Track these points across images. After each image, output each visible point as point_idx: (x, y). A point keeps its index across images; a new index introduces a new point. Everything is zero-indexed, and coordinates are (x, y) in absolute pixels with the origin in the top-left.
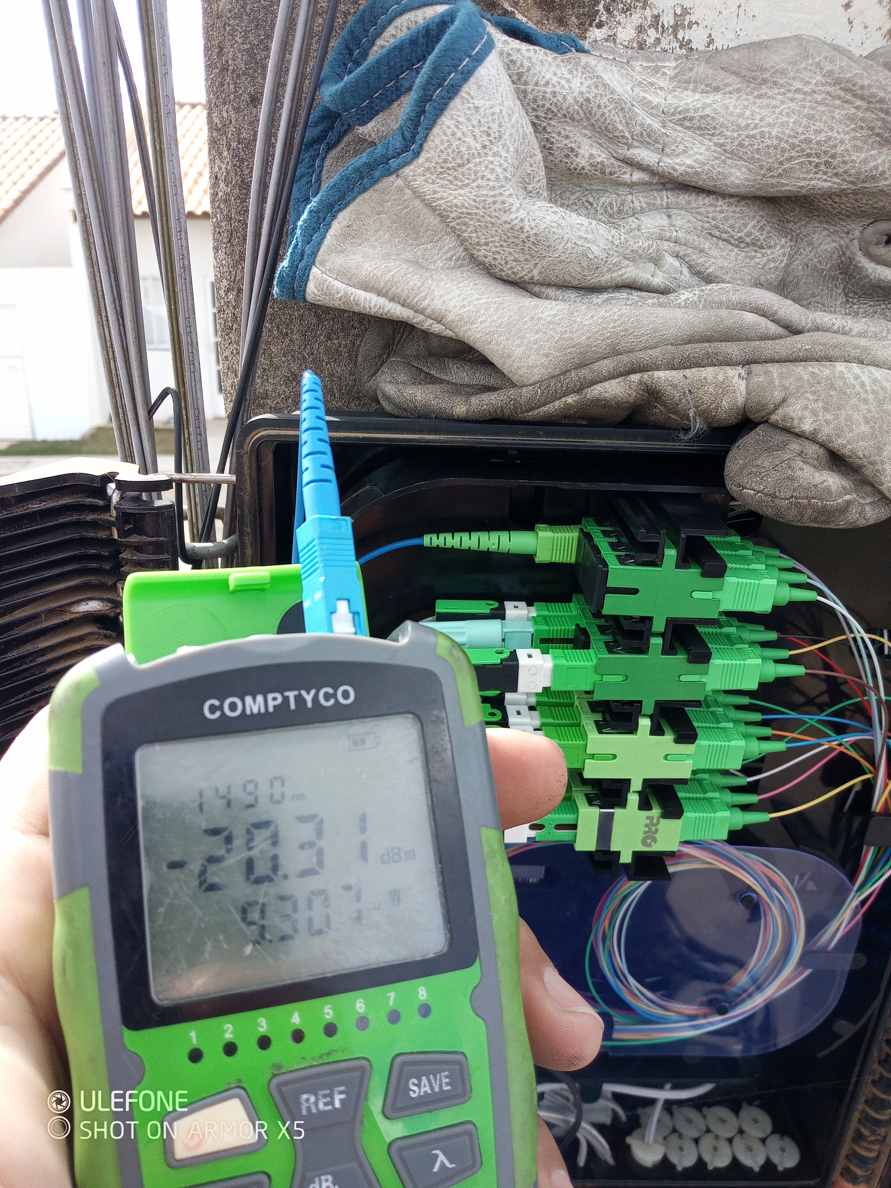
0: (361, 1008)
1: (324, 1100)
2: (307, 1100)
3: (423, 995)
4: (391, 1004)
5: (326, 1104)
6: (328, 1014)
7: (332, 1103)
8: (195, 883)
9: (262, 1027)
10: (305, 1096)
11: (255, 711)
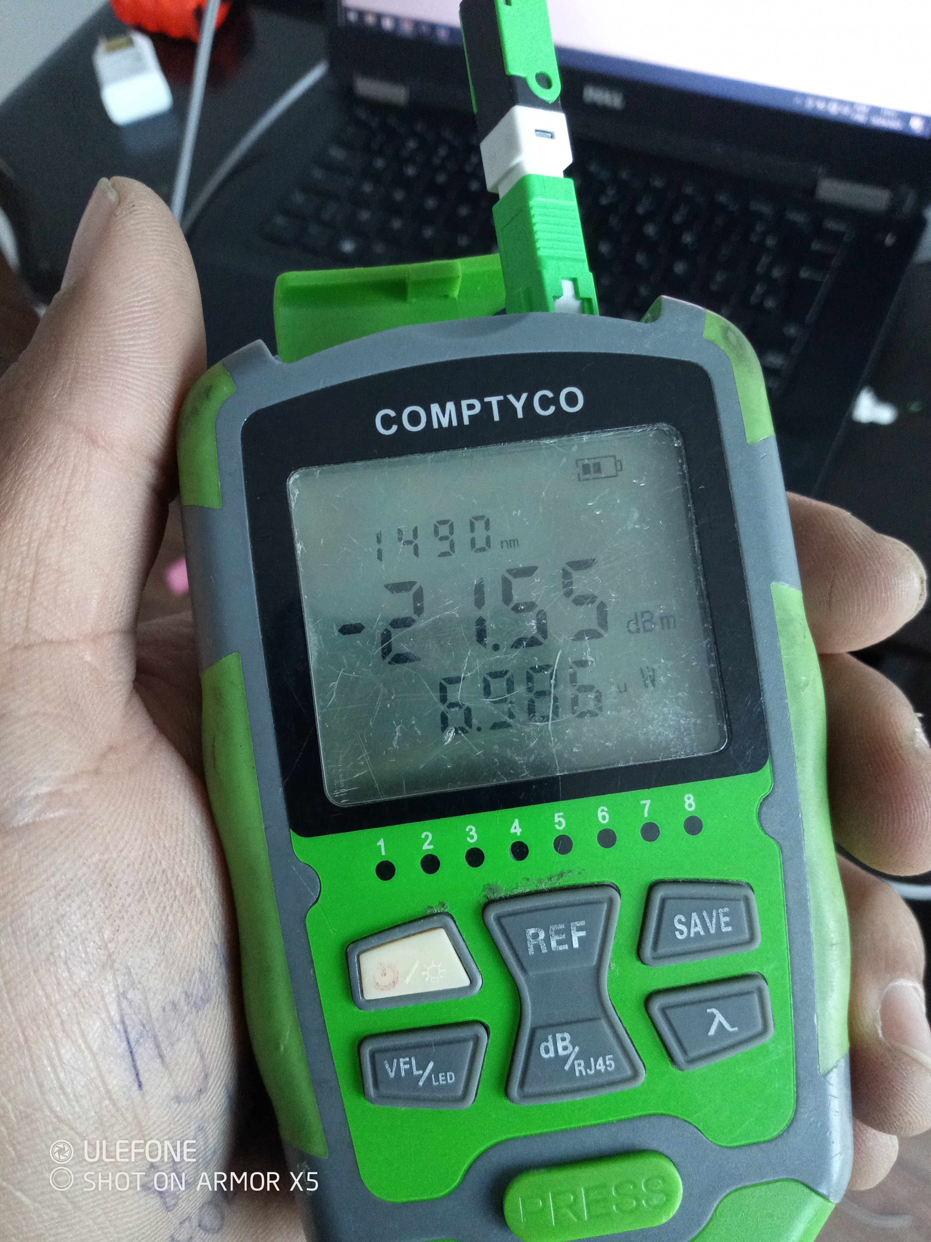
0: (604, 818)
1: (557, 938)
2: (535, 936)
3: (690, 805)
4: (646, 815)
5: (559, 943)
6: (560, 823)
7: (569, 941)
8: (378, 651)
9: (472, 837)
10: (532, 931)
11: (445, 423)
